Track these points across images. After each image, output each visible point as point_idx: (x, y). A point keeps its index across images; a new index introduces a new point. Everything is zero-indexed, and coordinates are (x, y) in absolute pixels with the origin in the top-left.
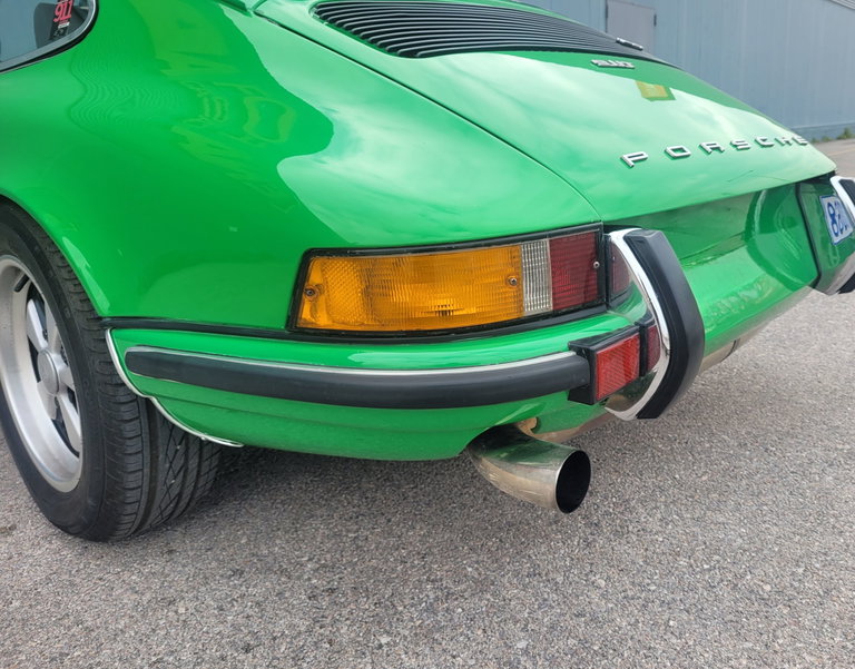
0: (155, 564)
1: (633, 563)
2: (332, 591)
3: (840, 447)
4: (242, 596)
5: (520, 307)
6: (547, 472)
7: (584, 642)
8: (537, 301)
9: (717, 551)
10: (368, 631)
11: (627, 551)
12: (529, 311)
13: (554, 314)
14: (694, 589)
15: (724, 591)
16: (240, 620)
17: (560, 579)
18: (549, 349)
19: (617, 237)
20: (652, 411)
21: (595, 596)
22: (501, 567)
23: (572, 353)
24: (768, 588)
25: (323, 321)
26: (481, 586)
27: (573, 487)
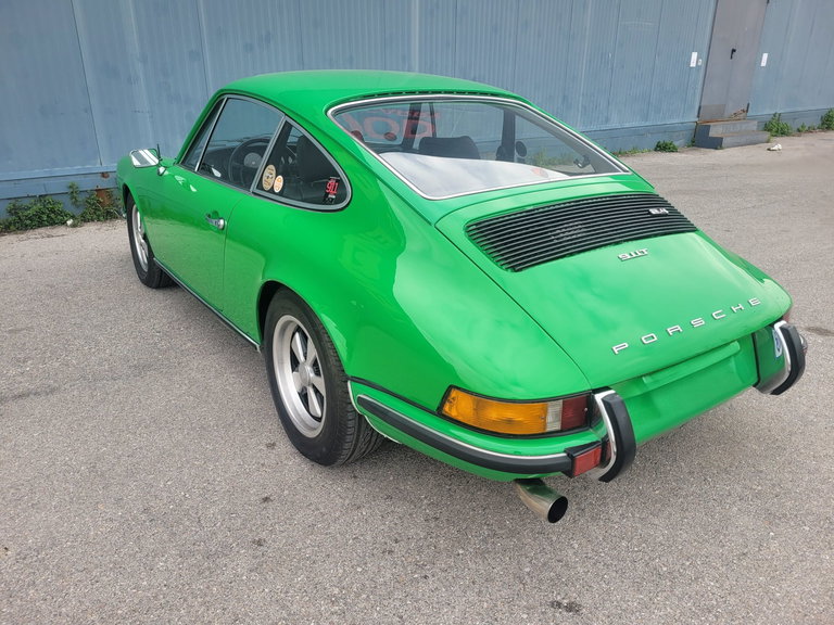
0: (349, 483)
1: (597, 538)
2: (437, 519)
3: (755, 487)
4: (392, 512)
5: (545, 426)
6: (546, 504)
7: (558, 576)
8: (553, 424)
9: (645, 542)
10: (453, 546)
11: (595, 530)
12: (548, 430)
13: (561, 431)
14: (624, 560)
15: (640, 566)
16: (392, 525)
17: (554, 538)
18: (553, 451)
19: (599, 397)
20: (606, 478)
21: (570, 552)
22: (524, 525)
23: (565, 454)
24: (665, 569)
25: (454, 414)
26: (512, 533)
27: (557, 512)
